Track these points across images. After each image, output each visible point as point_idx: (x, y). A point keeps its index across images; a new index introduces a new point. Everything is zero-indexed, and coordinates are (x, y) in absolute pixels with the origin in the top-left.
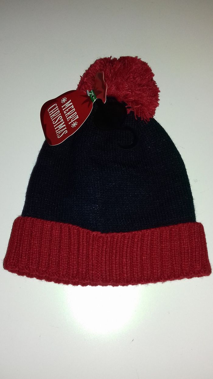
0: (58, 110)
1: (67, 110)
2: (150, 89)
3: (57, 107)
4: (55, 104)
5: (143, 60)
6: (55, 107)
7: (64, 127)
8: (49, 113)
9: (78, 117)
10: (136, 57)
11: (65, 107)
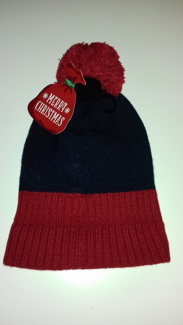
0: (44, 106)
1: (53, 102)
2: (117, 69)
3: (42, 103)
4: (39, 102)
5: (110, 45)
6: (40, 104)
7: (59, 116)
8: (38, 110)
9: (67, 104)
10: (104, 42)
11: (49, 101)
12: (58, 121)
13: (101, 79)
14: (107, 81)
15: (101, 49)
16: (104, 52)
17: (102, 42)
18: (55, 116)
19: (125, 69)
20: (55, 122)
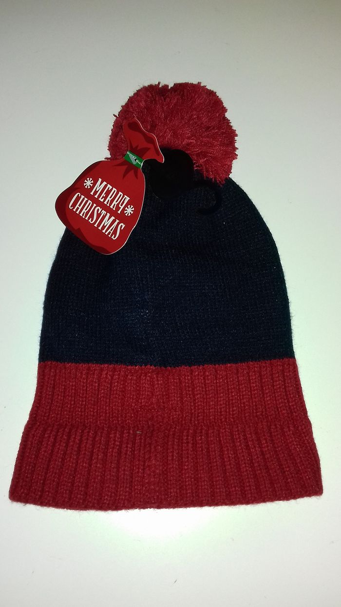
1: (103, 194)
3: (83, 197)
4: (77, 194)
7: (114, 221)
8: (74, 210)
9: (128, 198)
10: (199, 83)
12: (111, 230)
13: (193, 152)
14: (204, 154)
15: (193, 95)
16: (198, 101)
17: (195, 82)
18: (107, 221)
19: (237, 132)
20: (106, 231)
